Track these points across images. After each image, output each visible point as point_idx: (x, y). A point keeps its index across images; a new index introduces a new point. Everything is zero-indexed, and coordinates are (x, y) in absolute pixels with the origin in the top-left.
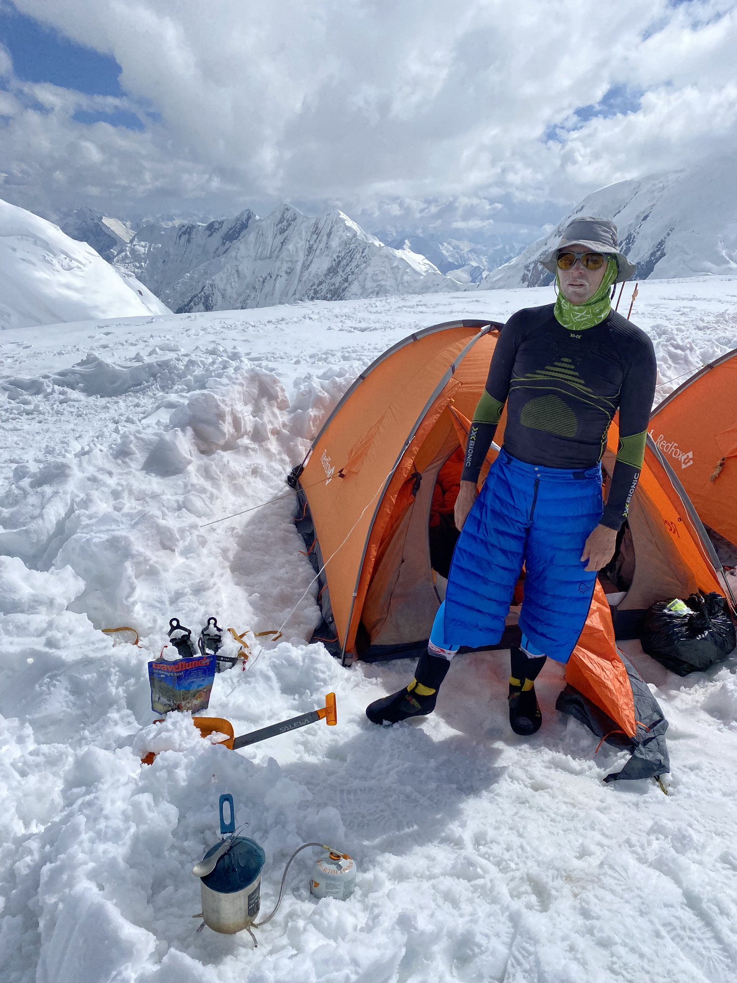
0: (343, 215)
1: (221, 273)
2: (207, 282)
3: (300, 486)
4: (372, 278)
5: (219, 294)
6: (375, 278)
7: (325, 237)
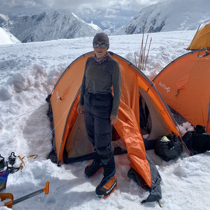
0: (73, 14)
1: (36, 30)
2: (32, 33)
3: (50, 101)
4: (82, 32)
5: (36, 36)
6: (83, 31)
7: (68, 20)
